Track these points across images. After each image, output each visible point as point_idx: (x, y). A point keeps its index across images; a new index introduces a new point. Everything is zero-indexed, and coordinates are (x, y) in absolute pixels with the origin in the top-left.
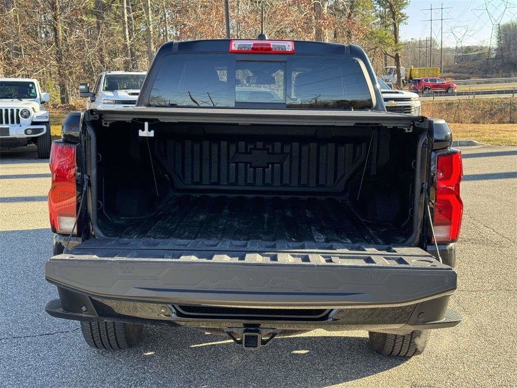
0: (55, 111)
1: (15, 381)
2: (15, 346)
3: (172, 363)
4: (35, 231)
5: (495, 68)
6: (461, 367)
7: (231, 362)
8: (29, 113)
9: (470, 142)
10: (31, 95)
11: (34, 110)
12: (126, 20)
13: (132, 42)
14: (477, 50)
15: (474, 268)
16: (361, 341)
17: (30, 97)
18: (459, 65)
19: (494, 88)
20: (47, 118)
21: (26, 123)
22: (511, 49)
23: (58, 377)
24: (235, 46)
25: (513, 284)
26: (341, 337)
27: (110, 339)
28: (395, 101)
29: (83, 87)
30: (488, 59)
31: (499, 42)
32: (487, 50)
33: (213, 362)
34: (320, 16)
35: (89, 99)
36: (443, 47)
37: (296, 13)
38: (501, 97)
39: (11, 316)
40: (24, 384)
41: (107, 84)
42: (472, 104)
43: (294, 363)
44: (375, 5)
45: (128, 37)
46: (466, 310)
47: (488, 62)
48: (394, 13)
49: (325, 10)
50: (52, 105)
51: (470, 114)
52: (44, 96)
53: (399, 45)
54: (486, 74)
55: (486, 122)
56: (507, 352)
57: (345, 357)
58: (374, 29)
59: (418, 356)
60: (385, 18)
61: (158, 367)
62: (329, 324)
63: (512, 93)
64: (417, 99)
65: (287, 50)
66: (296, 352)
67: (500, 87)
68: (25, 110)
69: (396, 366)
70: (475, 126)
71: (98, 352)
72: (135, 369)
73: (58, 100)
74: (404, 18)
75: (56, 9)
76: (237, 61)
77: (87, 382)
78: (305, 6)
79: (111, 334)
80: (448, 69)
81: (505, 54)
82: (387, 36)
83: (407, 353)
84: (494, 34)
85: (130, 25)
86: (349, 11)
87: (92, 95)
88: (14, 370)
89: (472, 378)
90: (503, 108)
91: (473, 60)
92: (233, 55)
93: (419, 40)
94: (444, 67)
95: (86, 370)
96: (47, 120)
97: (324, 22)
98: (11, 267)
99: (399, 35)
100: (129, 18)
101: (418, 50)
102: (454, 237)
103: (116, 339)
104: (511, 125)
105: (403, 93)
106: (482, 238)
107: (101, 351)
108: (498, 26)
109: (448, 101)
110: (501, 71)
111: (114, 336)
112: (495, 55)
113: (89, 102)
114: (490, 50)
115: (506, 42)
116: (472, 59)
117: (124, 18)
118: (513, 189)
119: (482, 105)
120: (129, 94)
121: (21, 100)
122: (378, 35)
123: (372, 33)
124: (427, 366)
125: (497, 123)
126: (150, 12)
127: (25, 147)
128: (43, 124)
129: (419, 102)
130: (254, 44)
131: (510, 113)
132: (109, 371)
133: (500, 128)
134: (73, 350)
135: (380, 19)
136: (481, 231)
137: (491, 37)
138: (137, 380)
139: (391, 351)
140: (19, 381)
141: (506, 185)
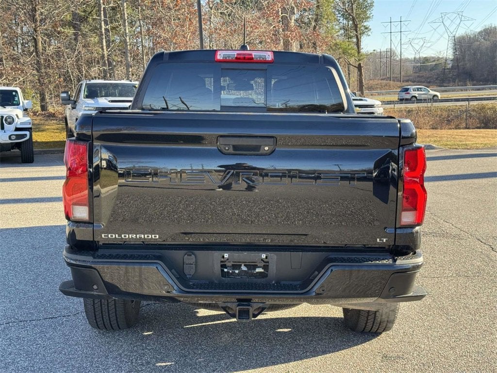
0: (35, 117)
1: (27, 358)
2: (22, 329)
3: (168, 340)
4: (27, 228)
5: (451, 78)
6: (426, 341)
7: (221, 339)
8: (13, 120)
9: (430, 146)
10: (14, 102)
11: (17, 117)
12: (103, 32)
13: (109, 52)
14: (434, 61)
15: (435, 257)
16: (336, 320)
17: (13, 105)
18: (418, 74)
19: (450, 96)
20: (30, 124)
21: (10, 129)
22: (466, 59)
23: (65, 354)
24: (220, 56)
25: (470, 271)
26: (318, 317)
27: (112, 320)
28: (359, 108)
29: (64, 95)
30: (444, 69)
31: (454, 53)
32: (444, 61)
33: (205, 340)
34: (287, 28)
35: (70, 106)
36: (402, 58)
37: (265, 26)
38: (457, 105)
39: (15, 303)
40: (35, 360)
41: (87, 92)
42: (430, 111)
43: (277, 339)
44: (339, 18)
45: (105, 47)
46: (429, 293)
47: (444, 72)
48: (356, 26)
49: (293, 23)
50: (33, 112)
51: (428, 120)
52: (26, 103)
53: (361, 55)
54: (443, 83)
55: (443, 128)
56: (466, 328)
57: (322, 334)
58: (338, 41)
59: (388, 332)
60: (348, 30)
61: (155, 344)
62: (312, 298)
63: (467, 101)
64: (379, 106)
65: (267, 59)
66: (279, 330)
67: (455, 95)
68: (10, 117)
69: (369, 341)
70: (434, 131)
71: (99, 332)
72: (134, 346)
73: (38, 108)
74: (367, 30)
75: (36, 21)
76: (222, 69)
77: (92, 358)
78: (274, 19)
79: (113, 315)
80: (408, 78)
81: (461, 64)
82: (350, 47)
83: (378, 329)
84: (449, 45)
85: (107, 36)
86: (313, 24)
87: (73, 102)
88: (24, 348)
89: (436, 350)
90: (459, 114)
91: (431, 70)
92: (219, 64)
93: (379, 51)
94: (404, 76)
95: (90, 347)
96: (30, 126)
97: (290, 34)
98: (10, 260)
99: (362, 47)
100: (106, 29)
101: (379, 61)
102: (419, 221)
103: (117, 320)
104: (467, 130)
105: (366, 100)
106: (443, 232)
107: (102, 332)
108: (453, 38)
109: (407, 108)
110: (457, 81)
111: (115, 317)
112: (451, 65)
113: (69, 109)
114: (446, 60)
115: (461, 52)
116: (429, 69)
117: (101, 29)
118: (469, 189)
119: (439, 113)
120: (109, 101)
121: (5, 108)
122: (342, 46)
123: (336, 45)
124: (396, 340)
125: (453, 129)
126: (127, 24)
127: (8, 152)
128: (27, 131)
129: (382, 109)
130: (238, 54)
131: (466, 120)
132: (110, 348)
133: (457, 133)
134: (76, 331)
135: (343, 32)
136: (441, 225)
137: (448, 48)
138: (137, 356)
139: (364, 327)
140: (29, 357)
141: (463, 185)
